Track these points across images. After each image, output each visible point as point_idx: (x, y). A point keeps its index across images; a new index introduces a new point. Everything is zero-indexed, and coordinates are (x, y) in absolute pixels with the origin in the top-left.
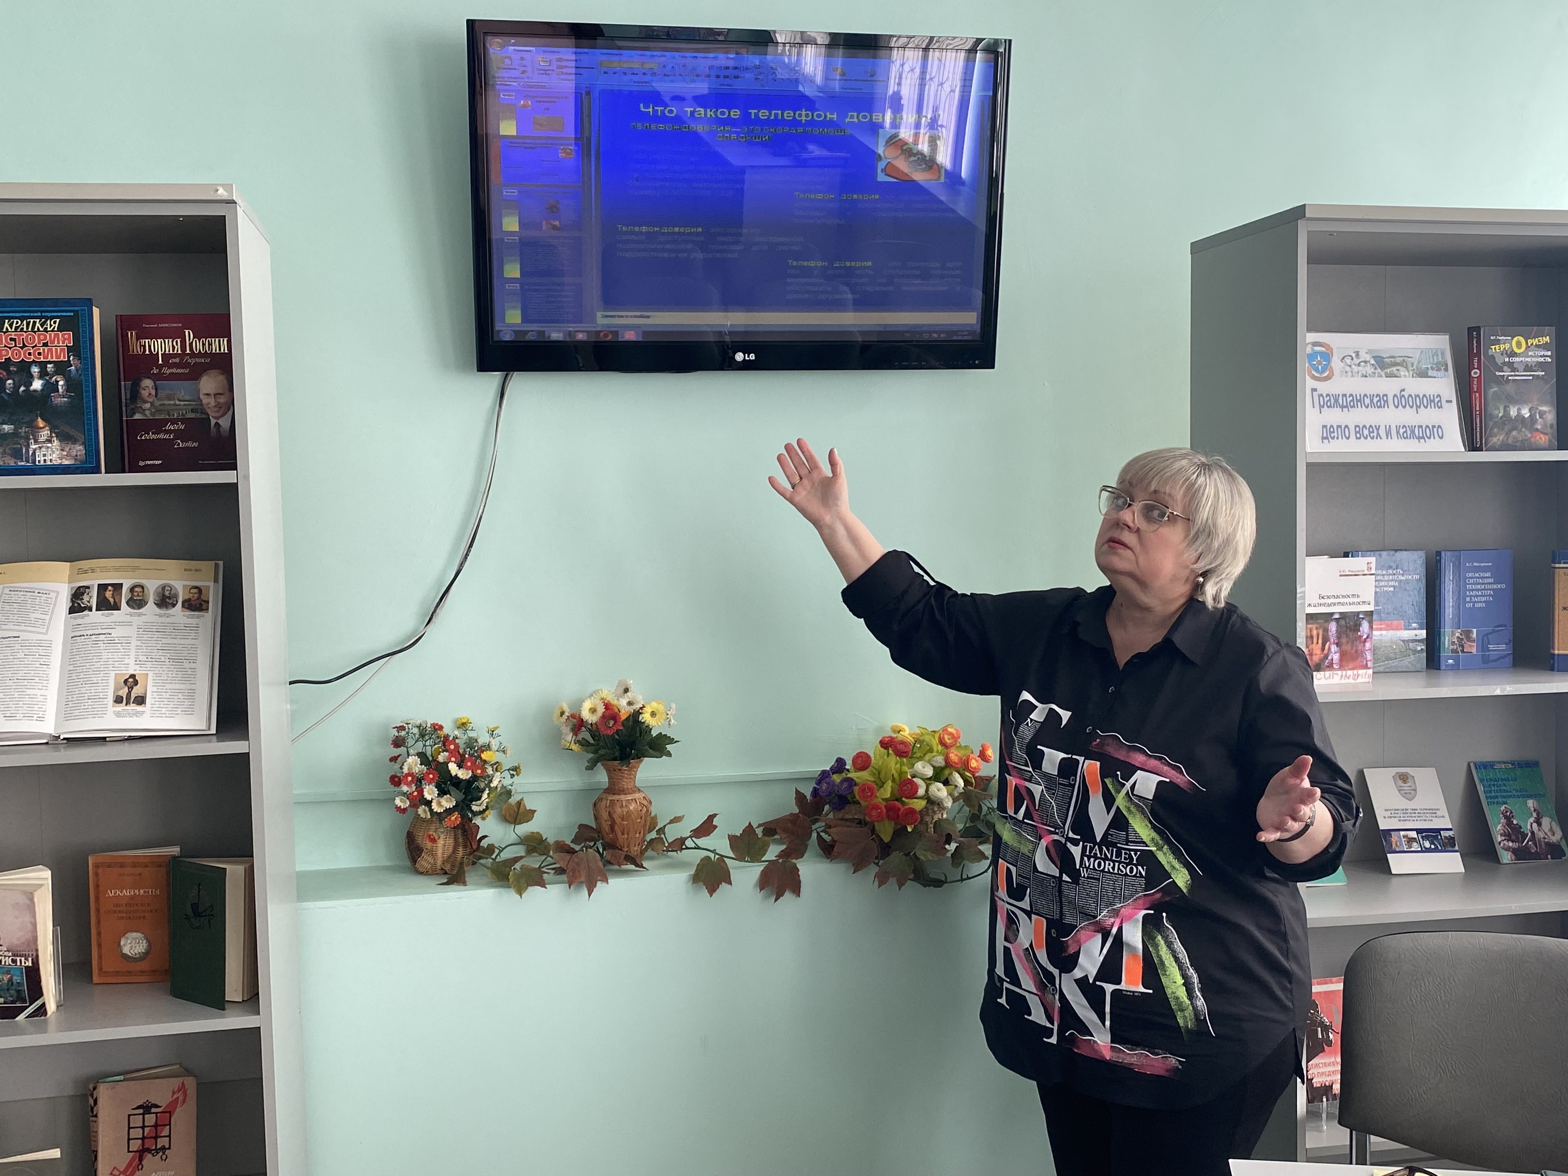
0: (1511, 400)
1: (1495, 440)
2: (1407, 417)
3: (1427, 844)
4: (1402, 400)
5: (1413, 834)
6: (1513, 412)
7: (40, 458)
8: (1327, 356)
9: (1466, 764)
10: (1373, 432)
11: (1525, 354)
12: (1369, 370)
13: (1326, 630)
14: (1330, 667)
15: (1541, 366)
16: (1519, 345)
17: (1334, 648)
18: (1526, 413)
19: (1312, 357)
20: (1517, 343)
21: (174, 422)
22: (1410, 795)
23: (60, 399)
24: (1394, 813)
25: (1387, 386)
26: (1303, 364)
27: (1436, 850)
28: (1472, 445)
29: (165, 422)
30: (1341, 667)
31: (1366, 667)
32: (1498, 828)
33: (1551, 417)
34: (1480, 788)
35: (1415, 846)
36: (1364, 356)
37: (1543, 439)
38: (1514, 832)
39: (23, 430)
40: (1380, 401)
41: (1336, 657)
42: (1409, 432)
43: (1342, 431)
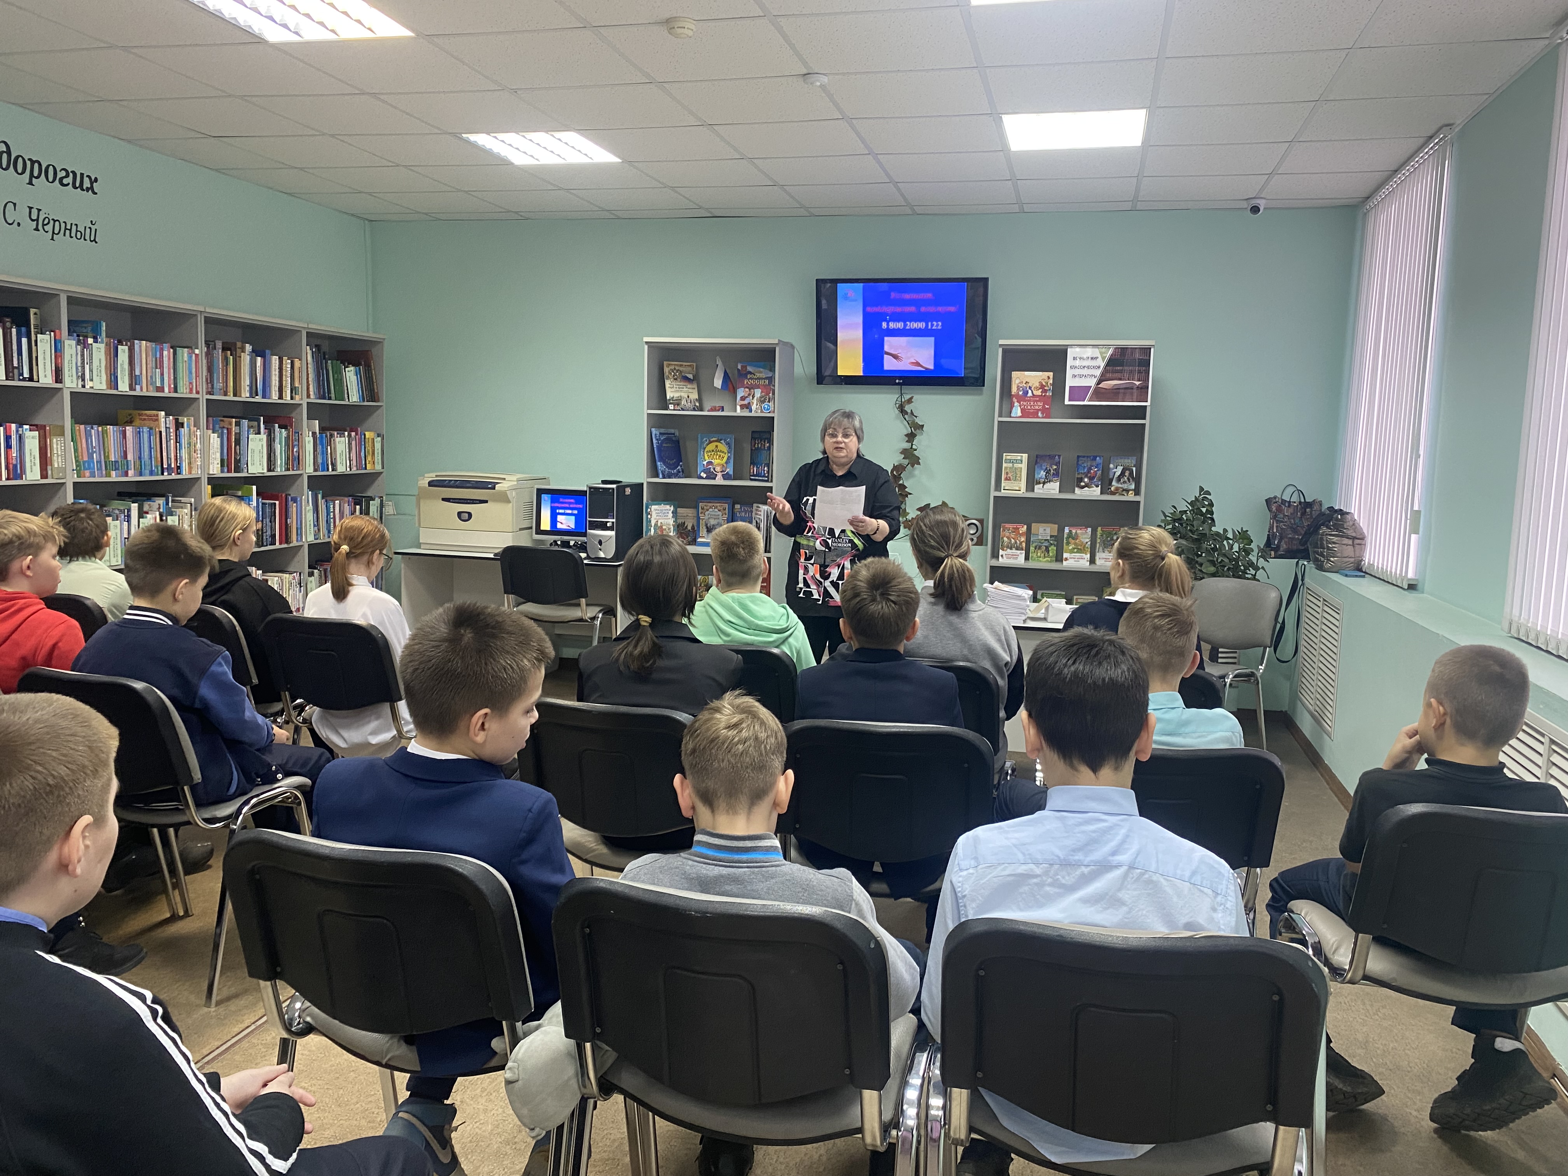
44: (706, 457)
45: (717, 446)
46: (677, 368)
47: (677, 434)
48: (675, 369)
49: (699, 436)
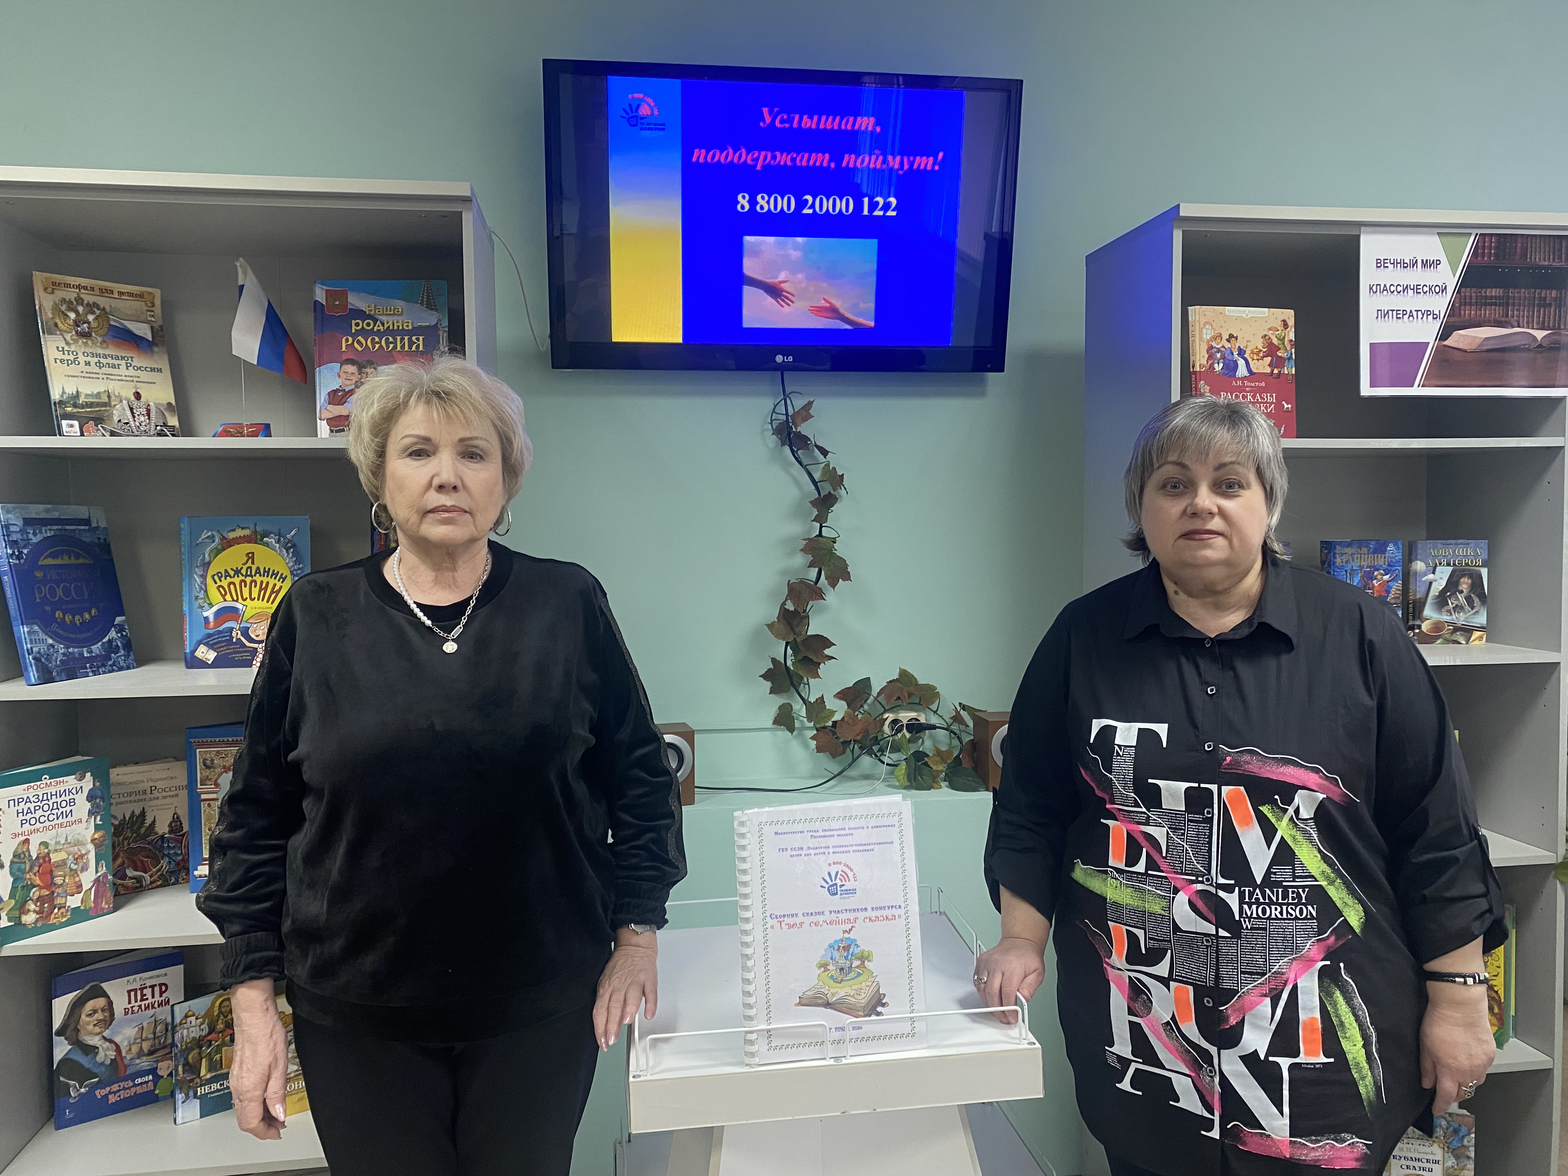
44: (214, 594)
45: (251, 556)
46: (88, 298)
47: (99, 519)
48: (80, 301)
49: (184, 525)
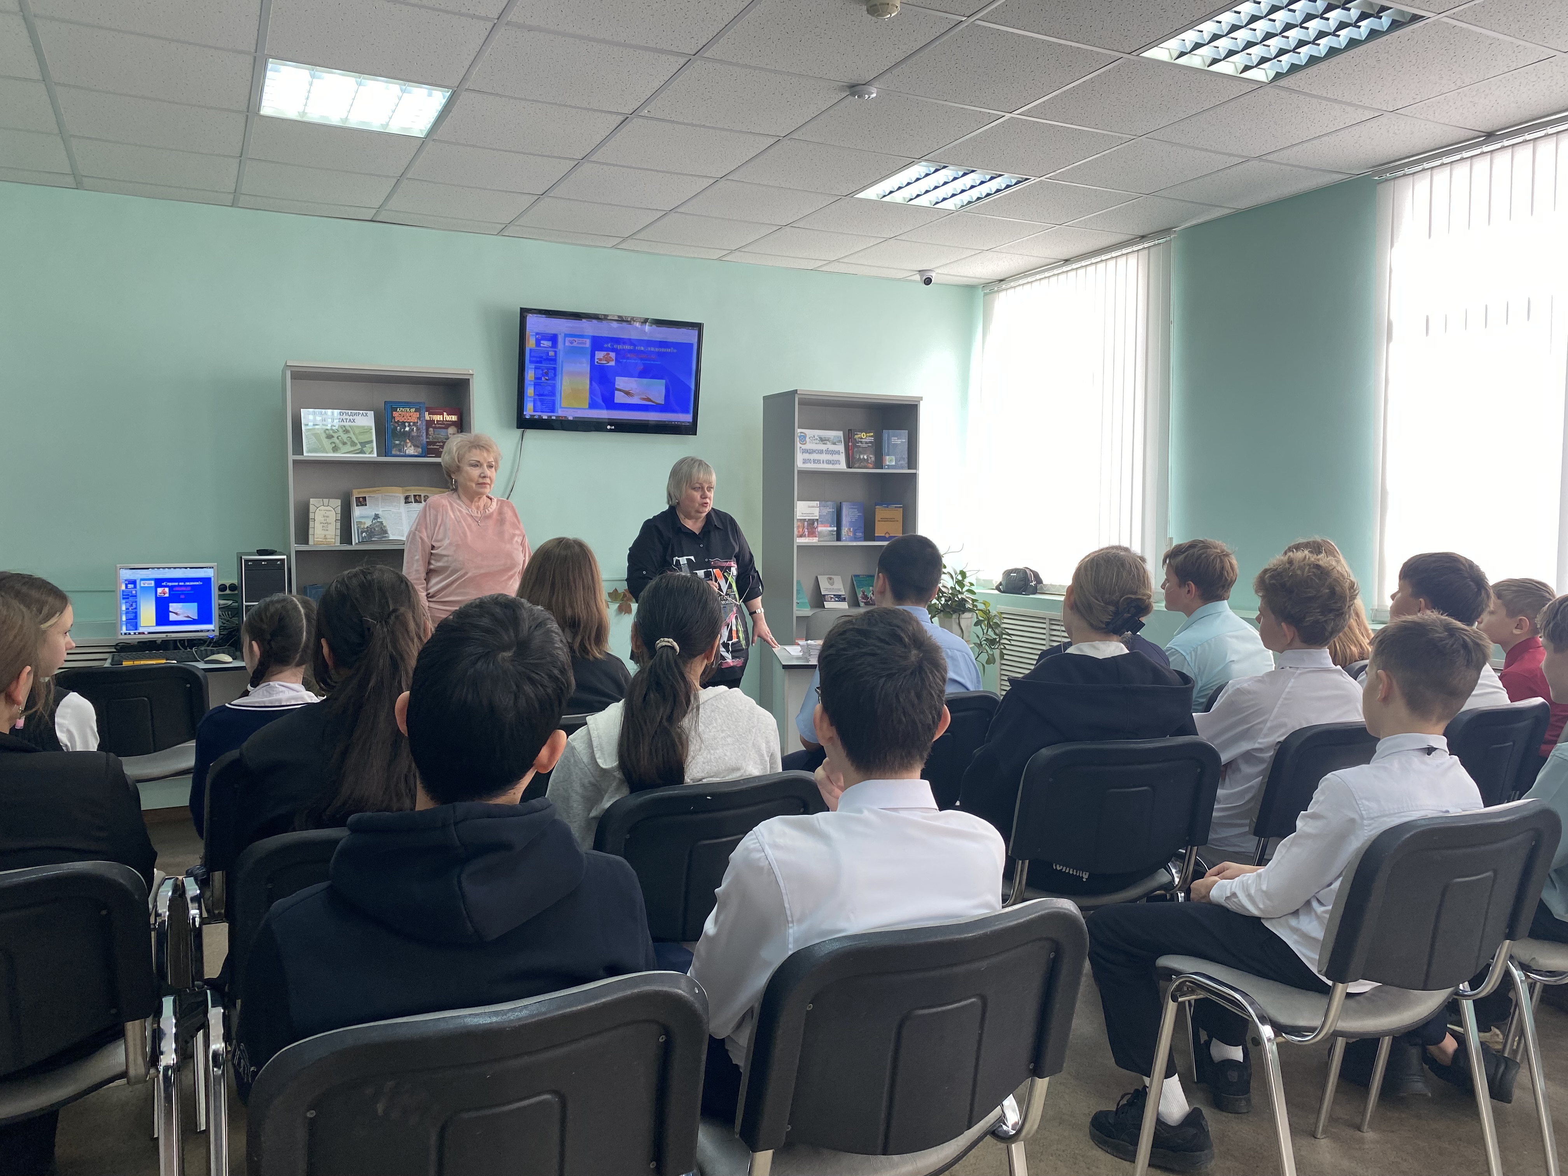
0: (861, 453)
1: (857, 465)
2: (829, 457)
3: (837, 599)
4: (828, 452)
5: (833, 596)
6: (862, 457)
7: (407, 452)
8: (805, 437)
9: (850, 577)
10: (819, 461)
11: (865, 439)
12: (818, 442)
13: (804, 524)
14: (805, 536)
15: (870, 442)
16: (864, 435)
17: (806, 530)
18: (865, 457)
19: (800, 437)
20: (863, 435)
21: (439, 442)
22: (832, 584)
23: (414, 433)
24: (827, 589)
25: (823, 447)
26: (797, 440)
27: (839, 601)
28: (849, 466)
29: (437, 442)
30: (808, 537)
31: (816, 537)
32: (860, 595)
33: (873, 459)
34: (855, 583)
35: (833, 600)
36: (816, 437)
37: (871, 466)
38: (865, 597)
39: (402, 443)
40: (821, 452)
41: (807, 533)
42: (829, 462)
43: (809, 461)
